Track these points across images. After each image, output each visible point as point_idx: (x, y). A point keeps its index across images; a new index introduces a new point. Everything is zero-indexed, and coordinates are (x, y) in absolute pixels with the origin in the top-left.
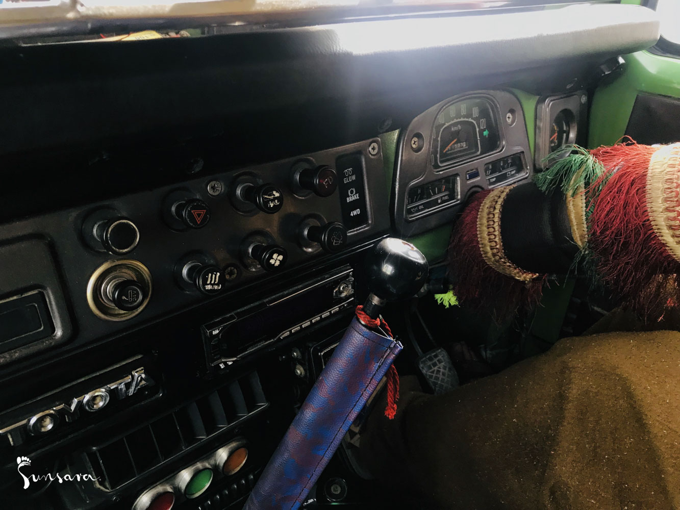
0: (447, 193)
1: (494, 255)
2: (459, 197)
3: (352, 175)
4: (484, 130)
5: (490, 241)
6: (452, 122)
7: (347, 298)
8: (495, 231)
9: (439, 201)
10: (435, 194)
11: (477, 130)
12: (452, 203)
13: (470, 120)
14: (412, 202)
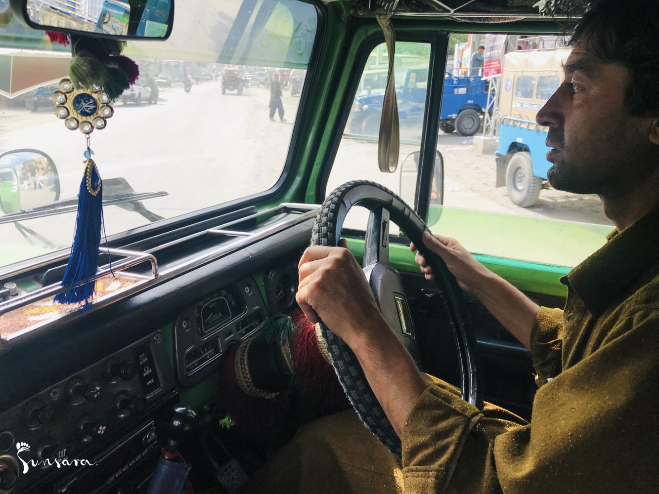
0: (212, 350)
1: (248, 386)
2: (221, 351)
3: (145, 357)
4: (232, 301)
5: (245, 378)
6: (209, 302)
7: (152, 442)
8: (246, 371)
9: (208, 357)
10: (204, 353)
11: (227, 302)
12: (218, 356)
13: (221, 298)
14: (189, 362)
